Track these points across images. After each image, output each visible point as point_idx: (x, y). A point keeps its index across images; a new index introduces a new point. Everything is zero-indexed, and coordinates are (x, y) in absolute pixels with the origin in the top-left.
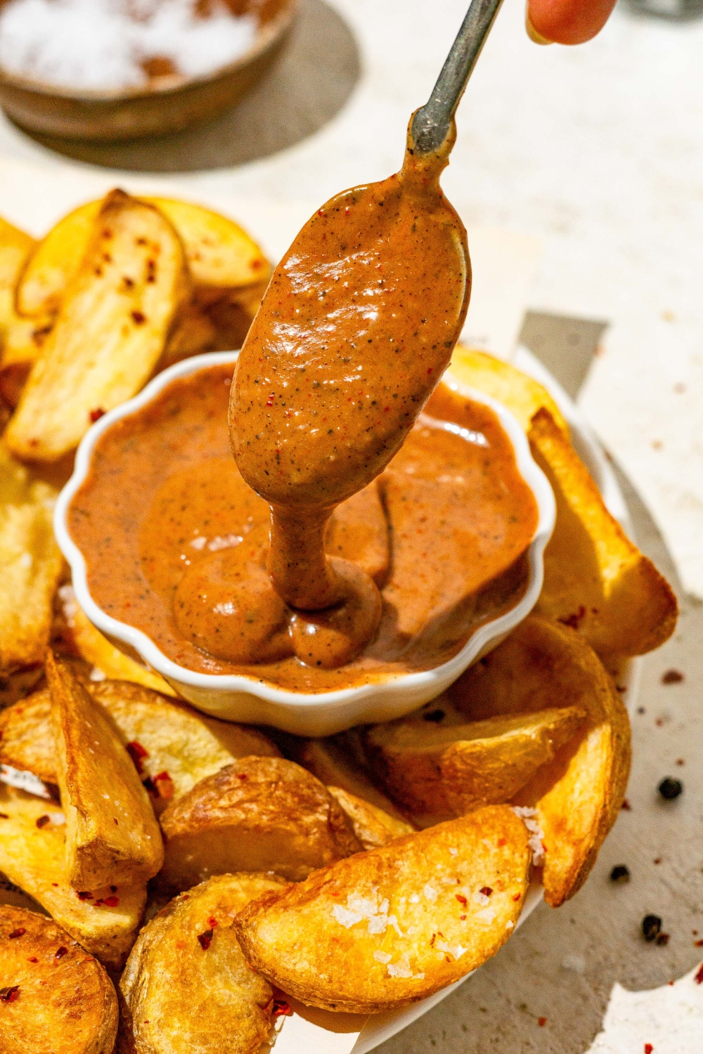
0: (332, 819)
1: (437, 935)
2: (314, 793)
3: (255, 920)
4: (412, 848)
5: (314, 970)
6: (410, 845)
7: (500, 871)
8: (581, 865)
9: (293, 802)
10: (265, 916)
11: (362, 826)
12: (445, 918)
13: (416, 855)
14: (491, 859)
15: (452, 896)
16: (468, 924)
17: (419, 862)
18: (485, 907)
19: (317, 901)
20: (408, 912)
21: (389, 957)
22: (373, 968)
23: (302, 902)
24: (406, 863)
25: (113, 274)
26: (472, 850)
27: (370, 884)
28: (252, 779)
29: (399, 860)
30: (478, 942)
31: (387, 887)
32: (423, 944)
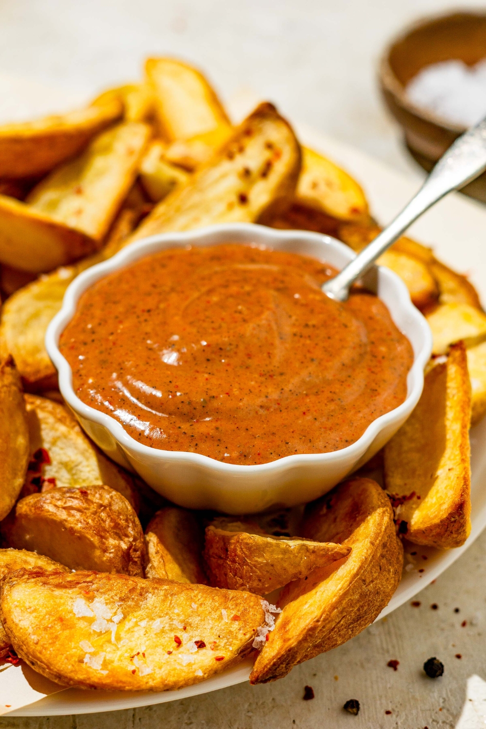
0: (131, 551)
1: (141, 654)
2: (128, 527)
3: (17, 581)
4: (166, 590)
5: (30, 630)
6: (166, 587)
7: (221, 636)
8: (279, 657)
9: (110, 525)
10: (26, 582)
11: (153, 567)
12: (156, 646)
13: (166, 596)
14: (220, 625)
15: (172, 635)
16: (169, 658)
17: (164, 601)
18: (192, 653)
19: (70, 591)
20: (131, 630)
21: (92, 650)
22: (74, 650)
23: (59, 586)
24: (154, 597)
25: (241, 162)
26: (210, 613)
27: (117, 598)
28: (90, 497)
29: (151, 593)
30: (167, 672)
31: (129, 607)
32: (127, 655)
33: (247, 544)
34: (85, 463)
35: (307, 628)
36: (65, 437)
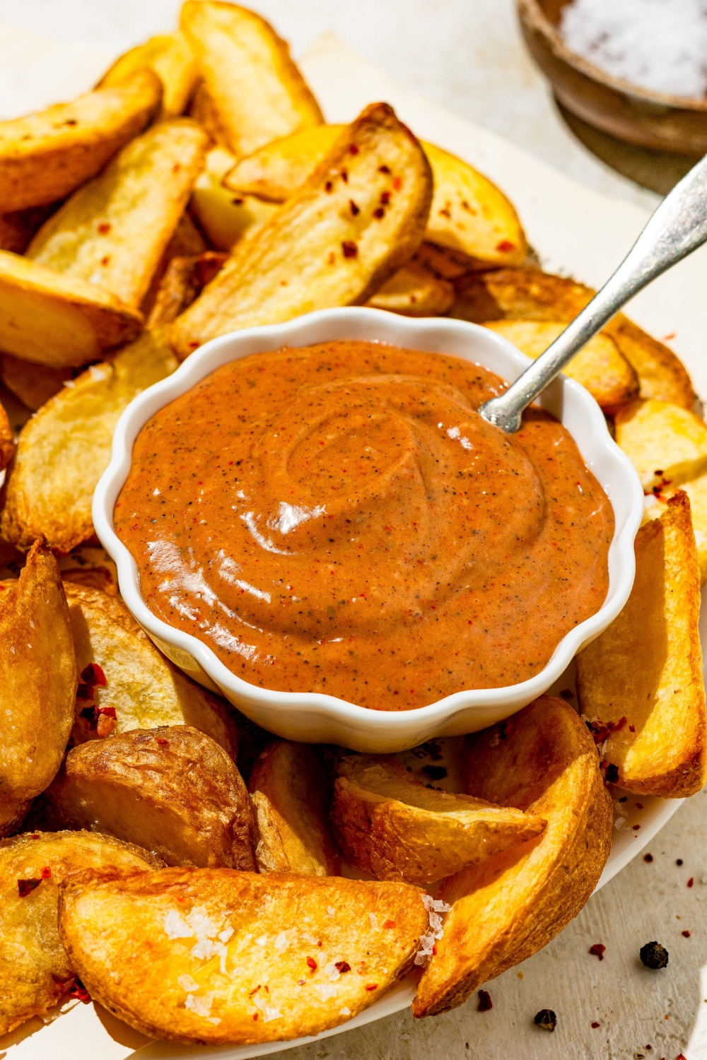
0: (235, 825)
1: (263, 988)
2: (229, 790)
3: (82, 888)
4: (290, 889)
5: (108, 965)
6: (290, 884)
7: (370, 953)
8: (454, 984)
9: (202, 790)
10: (95, 889)
11: (265, 846)
12: (283, 974)
13: (290, 897)
14: (368, 937)
15: (304, 955)
16: (301, 991)
17: (288, 905)
18: (332, 982)
19: (158, 899)
20: (247, 951)
21: (196, 987)
22: (171, 990)
23: (142, 892)
24: (274, 900)
25: (344, 195)
26: (353, 919)
27: (223, 906)
28: (172, 749)
29: (269, 894)
30: (300, 1013)
31: (241, 916)
32: (243, 990)
33: (401, 819)
34: (156, 685)
35: (492, 943)
36: (126, 647)
